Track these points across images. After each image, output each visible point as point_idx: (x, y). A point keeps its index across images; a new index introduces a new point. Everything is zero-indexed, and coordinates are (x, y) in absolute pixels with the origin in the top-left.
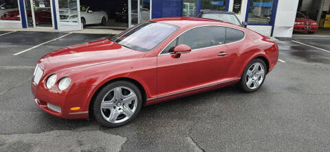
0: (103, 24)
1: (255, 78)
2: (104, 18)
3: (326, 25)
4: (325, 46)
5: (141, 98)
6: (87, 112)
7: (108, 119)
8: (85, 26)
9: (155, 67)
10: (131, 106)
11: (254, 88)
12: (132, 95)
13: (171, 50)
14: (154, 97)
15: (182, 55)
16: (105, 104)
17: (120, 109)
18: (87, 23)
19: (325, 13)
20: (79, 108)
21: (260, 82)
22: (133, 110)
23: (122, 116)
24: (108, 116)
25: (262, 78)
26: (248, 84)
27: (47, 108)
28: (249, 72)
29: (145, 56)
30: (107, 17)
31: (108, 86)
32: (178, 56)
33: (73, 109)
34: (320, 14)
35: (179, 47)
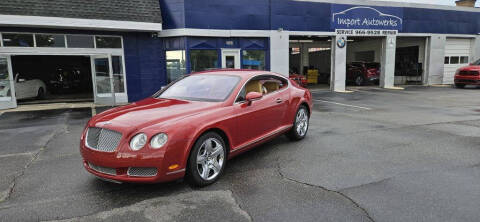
0: (40, 98)
1: (302, 124)
2: (41, 88)
7: (202, 175)
10: (218, 160)
11: (302, 134)
12: (219, 147)
13: (240, 99)
14: (236, 149)
15: (253, 102)
16: (200, 158)
17: (210, 164)
18: (20, 98)
19: (306, 69)
21: (305, 128)
22: (221, 163)
23: (211, 172)
24: (201, 173)
25: (306, 125)
26: (298, 130)
27: (127, 177)
28: (298, 119)
29: (218, 107)
30: (44, 87)
31: (201, 139)
33: (171, 168)
34: (302, 69)
35: (252, 94)
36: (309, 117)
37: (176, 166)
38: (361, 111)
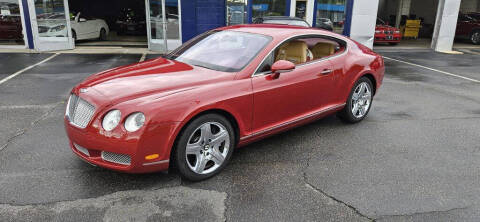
0: (102, 39)
1: (361, 103)
2: (103, 29)
3: (407, 34)
4: (417, 60)
5: (233, 137)
6: (168, 161)
7: (194, 169)
8: (78, 43)
9: (251, 93)
10: (221, 149)
11: (360, 116)
12: (223, 132)
13: (266, 68)
14: (249, 135)
15: (282, 75)
16: (190, 148)
17: (208, 154)
18: (78, 38)
19: (404, 18)
20: (157, 156)
21: (366, 108)
22: (224, 154)
23: (210, 164)
24: (193, 165)
25: (368, 103)
26: (354, 110)
27: (101, 160)
28: (355, 96)
29: (235, 79)
30: (106, 28)
31: (195, 122)
32: (277, 76)
33: (148, 158)
34: (399, 19)
35: (282, 63)
36: (374, 93)
37: (156, 156)
38: (463, 85)
